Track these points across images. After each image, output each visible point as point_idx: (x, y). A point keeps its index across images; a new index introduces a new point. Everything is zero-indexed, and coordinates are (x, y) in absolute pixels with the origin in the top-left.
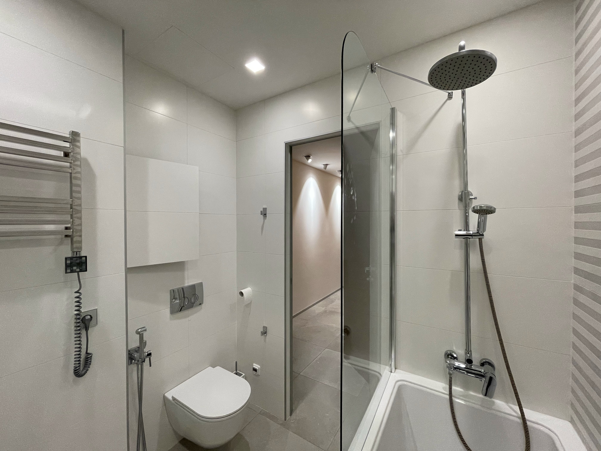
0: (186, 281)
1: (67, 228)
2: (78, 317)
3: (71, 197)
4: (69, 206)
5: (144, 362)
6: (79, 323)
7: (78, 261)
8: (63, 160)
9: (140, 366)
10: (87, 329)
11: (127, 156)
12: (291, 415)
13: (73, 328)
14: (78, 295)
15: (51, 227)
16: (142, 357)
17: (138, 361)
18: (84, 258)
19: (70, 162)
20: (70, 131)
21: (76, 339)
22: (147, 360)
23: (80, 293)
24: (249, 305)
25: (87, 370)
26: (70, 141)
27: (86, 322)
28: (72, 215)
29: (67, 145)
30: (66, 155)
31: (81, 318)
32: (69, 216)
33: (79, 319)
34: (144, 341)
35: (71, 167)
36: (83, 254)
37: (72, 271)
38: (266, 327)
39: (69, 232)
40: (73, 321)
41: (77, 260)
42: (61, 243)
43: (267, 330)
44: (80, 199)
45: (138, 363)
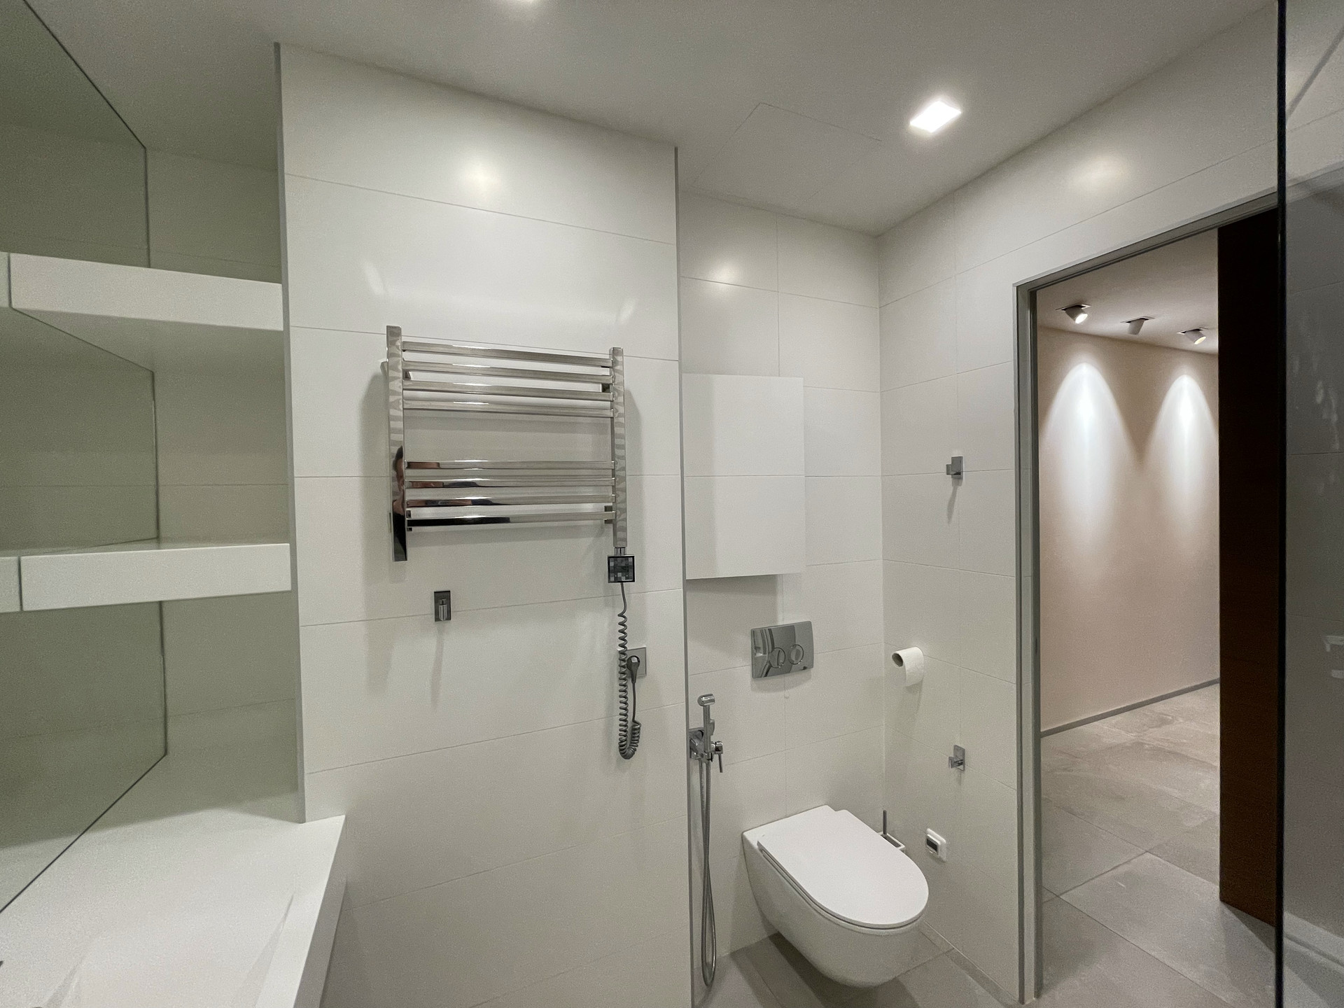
0: (780, 617)
1: (607, 509)
2: (623, 657)
3: (613, 456)
4: (610, 472)
5: (712, 760)
6: (624, 667)
7: (623, 565)
8: (600, 398)
9: (704, 765)
10: (634, 681)
11: (684, 375)
12: (1038, 994)
13: (616, 675)
14: (622, 619)
15: (588, 507)
16: (709, 750)
17: (702, 756)
18: (631, 560)
19: (611, 399)
20: (610, 348)
21: (621, 693)
22: (716, 757)
23: (624, 617)
24: (916, 688)
25: (635, 750)
26: (610, 365)
27: (633, 668)
28: (614, 487)
29: (606, 372)
30: (606, 388)
31: (626, 659)
32: (611, 488)
33: (624, 660)
34: (711, 721)
35: (612, 408)
36: (628, 553)
37: (617, 580)
38: (964, 751)
39: (610, 515)
40: (616, 663)
41: (622, 561)
42: (601, 533)
43: (964, 758)
44: (623, 458)
45: (702, 759)
